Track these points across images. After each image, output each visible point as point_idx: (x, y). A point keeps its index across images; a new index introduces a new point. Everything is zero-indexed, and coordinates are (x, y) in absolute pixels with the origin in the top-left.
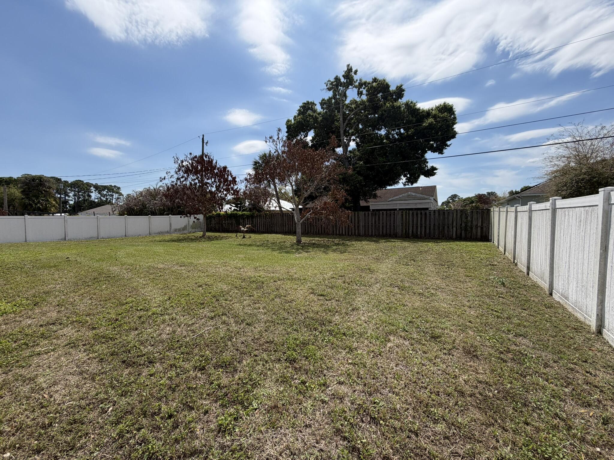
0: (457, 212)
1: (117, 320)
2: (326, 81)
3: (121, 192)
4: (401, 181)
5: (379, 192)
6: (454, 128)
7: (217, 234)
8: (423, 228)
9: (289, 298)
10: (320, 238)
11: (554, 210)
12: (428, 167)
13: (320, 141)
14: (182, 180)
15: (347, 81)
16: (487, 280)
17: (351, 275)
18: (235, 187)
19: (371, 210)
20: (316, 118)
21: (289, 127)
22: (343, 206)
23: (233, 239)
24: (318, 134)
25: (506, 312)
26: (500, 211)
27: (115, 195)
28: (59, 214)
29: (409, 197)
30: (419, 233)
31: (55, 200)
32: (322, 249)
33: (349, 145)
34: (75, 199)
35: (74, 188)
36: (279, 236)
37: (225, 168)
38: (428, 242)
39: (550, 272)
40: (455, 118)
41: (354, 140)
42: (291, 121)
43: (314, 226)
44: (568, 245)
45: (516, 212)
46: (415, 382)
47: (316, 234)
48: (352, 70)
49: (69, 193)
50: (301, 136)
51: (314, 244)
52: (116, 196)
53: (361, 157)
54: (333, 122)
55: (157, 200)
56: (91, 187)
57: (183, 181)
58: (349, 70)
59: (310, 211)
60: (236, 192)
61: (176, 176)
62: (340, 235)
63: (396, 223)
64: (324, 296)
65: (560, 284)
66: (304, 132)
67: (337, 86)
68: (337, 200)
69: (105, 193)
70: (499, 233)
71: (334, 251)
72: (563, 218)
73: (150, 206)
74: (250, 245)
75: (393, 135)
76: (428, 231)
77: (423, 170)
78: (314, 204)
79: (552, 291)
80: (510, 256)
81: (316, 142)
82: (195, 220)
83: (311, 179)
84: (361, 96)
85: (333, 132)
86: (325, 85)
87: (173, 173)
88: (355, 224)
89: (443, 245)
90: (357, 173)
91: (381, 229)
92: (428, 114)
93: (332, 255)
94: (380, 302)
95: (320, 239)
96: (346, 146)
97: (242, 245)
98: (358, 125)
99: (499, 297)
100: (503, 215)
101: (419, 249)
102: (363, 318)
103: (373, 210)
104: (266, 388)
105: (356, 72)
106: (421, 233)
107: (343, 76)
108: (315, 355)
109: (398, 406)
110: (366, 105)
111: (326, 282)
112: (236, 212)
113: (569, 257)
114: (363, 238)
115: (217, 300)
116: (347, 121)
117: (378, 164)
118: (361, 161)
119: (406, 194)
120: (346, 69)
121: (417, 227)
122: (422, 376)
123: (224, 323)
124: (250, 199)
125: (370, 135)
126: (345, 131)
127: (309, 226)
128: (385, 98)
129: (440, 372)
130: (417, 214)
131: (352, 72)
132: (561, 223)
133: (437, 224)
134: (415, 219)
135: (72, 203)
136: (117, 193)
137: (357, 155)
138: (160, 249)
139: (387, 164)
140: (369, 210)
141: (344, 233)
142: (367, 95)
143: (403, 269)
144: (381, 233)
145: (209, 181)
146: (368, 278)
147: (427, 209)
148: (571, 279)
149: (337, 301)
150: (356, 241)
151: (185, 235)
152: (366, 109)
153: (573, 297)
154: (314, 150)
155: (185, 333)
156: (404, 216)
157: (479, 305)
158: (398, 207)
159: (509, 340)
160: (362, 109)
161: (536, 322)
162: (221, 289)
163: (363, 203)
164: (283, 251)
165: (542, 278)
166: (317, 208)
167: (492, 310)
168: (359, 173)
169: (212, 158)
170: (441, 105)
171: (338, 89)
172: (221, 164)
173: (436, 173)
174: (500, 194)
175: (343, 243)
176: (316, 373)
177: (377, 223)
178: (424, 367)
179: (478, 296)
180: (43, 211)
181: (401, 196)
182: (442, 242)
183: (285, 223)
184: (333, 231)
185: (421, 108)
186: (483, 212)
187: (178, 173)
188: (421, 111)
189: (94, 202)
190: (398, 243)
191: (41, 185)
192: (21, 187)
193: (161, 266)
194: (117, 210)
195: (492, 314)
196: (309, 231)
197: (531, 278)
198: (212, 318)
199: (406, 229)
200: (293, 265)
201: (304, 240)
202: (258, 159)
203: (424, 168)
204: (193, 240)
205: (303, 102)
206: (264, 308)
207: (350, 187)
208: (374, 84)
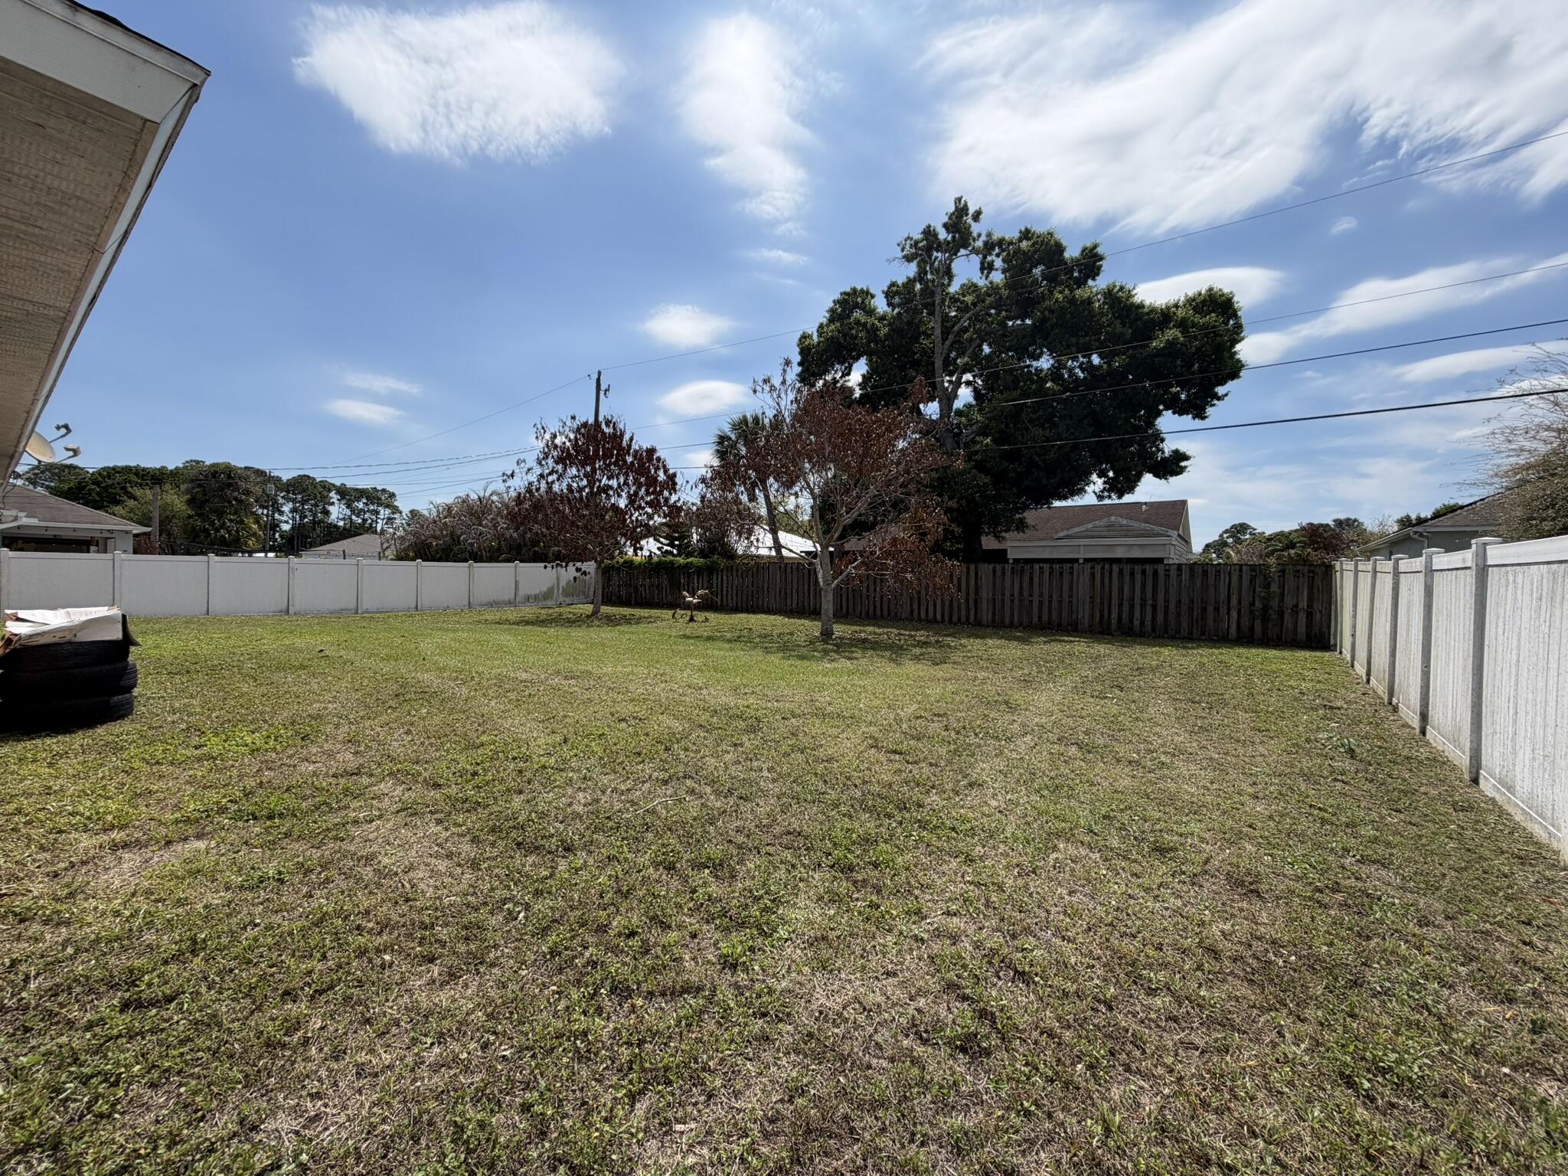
0: (1241, 570)
1: (475, 774)
2: (901, 238)
3: (396, 503)
4: (1090, 489)
5: (1031, 516)
6: (1235, 353)
7: (626, 611)
8: (1149, 610)
9: (821, 753)
10: (879, 627)
11: (1482, 571)
12: (1163, 453)
13: (882, 387)
14: (550, 479)
15: (954, 237)
16: (1308, 740)
17: (964, 714)
18: (674, 498)
19: (1011, 561)
20: (875, 329)
21: (806, 350)
22: (937, 547)
23: (666, 623)
24: (877, 368)
25: (1346, 813)
26: (1356, 571)
27: (382, 512)
28: (262, 555)
29: (1113, 530)
30: (1137, 623)
31: (257, 522)
32: (888, 654)
33: (956, 396)
34: (294, 519)
35: (294, 494)
36: (778, 619)
37: (651, 451)
38: (1161, 646)
39: (1472, 724)
40: (1239, 327)
41: (968, 383)
42: (810, 336)
43: (864, 597)
44: (1515, 658)
45: (1397, 573)
46: (1111, 924)
47: (868, 616)
48: (967, 209)
49: (282, 505)
50: (835, 374)
51: (864, 641)
52: (384, 513)
53: (987, 425)
54: (916, 339)
55: (486, 526)
56: (330, 491)
57: (553, 482)
58: (961, 210)
59: (856, 560)
60: (675, 510)
61: (538, 471)
62: (928, 621)
63: (1075, 596)
64: (901, 753)
65: (1496, 754)
66: (842, 363)
67: (929, 250)
68: (924, 534)
69: (361, 505)
70: (1354, 627)
71: (917, 658)
72: (1503, 590)
73: (469, 539)
74: (709, 638)
75: (1071, 370)
76: (1160, 617)
77: (1149, 458)
78: (863, 542)
79: (1478, 773)
80: (1379, 686)
81: (872, 388)
82: (578, 575)
83: (860, 479)
84: (989, 273)
85: (915, 364)
86: (899, 249)
87: (531, 462)
88: (968, 594)
89: (1201, 655)
90: (975, 467)
91: (1036, 610)
92: (1164, 317)
93: (911, 668)
94: (1034, 774)
95: (878, 631)
96: (948, 399)
97: (693, 638)
98: (980, 346)
99: (1336, 780)
100: (1365, 581)
101: (1136, 662)
102: (994, 803)
103: (1016, 561)
104: (799, 908)
105: (977, 216)
106: (1142, 623)
107: (945, 226)
108: (892, 861)
109: (1073, 960)
110: (1001, 298)
111: (904, 726)
112: (670, 558)
113: (1517, 685)
114: (989, 630)
115: (667, 749)
116: (951, 337)
117: (1029, 444)
118: (986, 435)
119: (1103, 522)
120: (952, 209)
121: (1132, 607)
122: (1128, 915)
123: (692, 792)
124: (702, 528)
125: (1012, 370)
126: (947, 362)
127: (851, 596)
128: (1052, 279)
129: (1167, 913)
130: (1132, 574)
131: (967, 215)
132: (1497, 603)
133: (1185, 599)
134: (1126, 588)
135: (286, 527)
136: (388, 506)
137: (977, 422)
138: (507, 638)
139: (1053, 446)
140: (1007, 561)
141: (939, 617)
142: (1004, 271)
143: (1092, 706)
144: (1035, 620)
145: (614, 483)
146: (1003, 721)
147: (1160, 560)
148: (1520, 739)
149: (931, 765)
150: (969, 637)
151: (550, 611)
152: (1001, 306)
153: (1524, 784)
154: (870, 410)
155: (617, 806)
156: (1098, 577)
157: (1281, 794)
158: (1082, 555)
159: (1344, 868)
160: (992, 307)
161: (1420, 837)
162: (670, 728)
163: (988, 543)
164: (792, 653)
165: (1455, 741)
166: (872, 553)
167: (1311, 806)
168: (981, 467)
169: (621, 426)
170: (1200, 294)
171: (930, 256)
172: (642, 442)
173: (1186, 467)
174: (1370, 524)
175: (937, 642)
176: (898, 891)
177: (1026, 594)
178: (1132, 902)
179: (1280, 776)
180: (230, 546)
181: (1090, 526)
182: (1197, 647)
183: (789, 587)
184: (912, 611)
185: (1147, 303)
186: (1313, 572)
187: (543, 462)
188: (1146, 310)
189: (336, 526)
190: (1080, 647)
191: (229, 485)
192: (188, 491)
193: (524, 676)
194: (393, 547)
195: (1310, 814)
196: (851, 610)
197: (1431, 741)
198: (665, 782)
199: (1101, 612)
200: (822, 687)
201: (839, 630)
202: (727, 429)
203: (1154, 453)
204: (574, 622)
205: (843, 290)
206: (769, 770)
207: (958, 502)
208: (1024, 244)
